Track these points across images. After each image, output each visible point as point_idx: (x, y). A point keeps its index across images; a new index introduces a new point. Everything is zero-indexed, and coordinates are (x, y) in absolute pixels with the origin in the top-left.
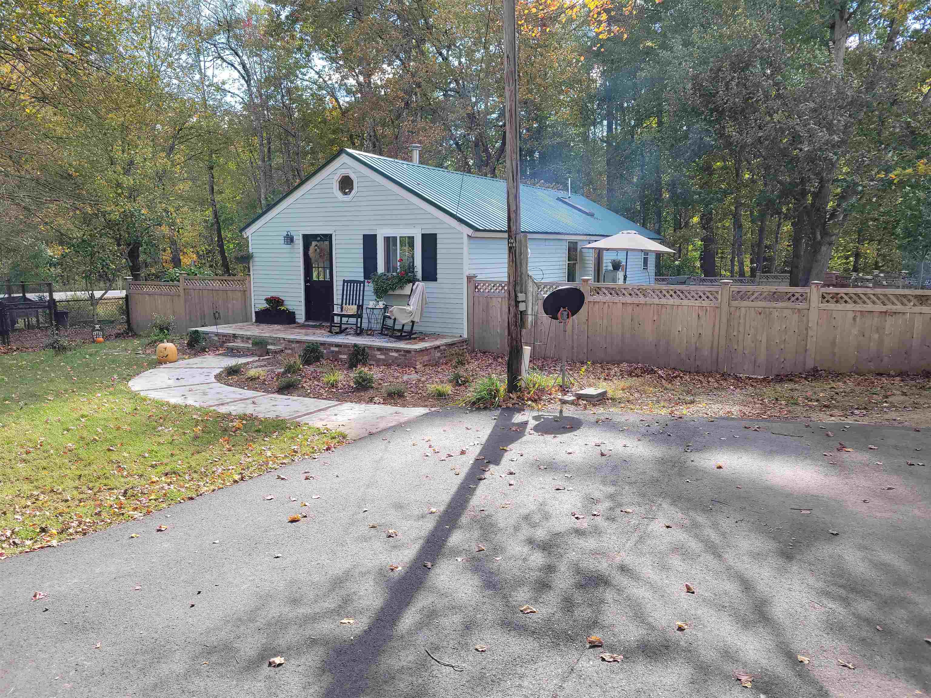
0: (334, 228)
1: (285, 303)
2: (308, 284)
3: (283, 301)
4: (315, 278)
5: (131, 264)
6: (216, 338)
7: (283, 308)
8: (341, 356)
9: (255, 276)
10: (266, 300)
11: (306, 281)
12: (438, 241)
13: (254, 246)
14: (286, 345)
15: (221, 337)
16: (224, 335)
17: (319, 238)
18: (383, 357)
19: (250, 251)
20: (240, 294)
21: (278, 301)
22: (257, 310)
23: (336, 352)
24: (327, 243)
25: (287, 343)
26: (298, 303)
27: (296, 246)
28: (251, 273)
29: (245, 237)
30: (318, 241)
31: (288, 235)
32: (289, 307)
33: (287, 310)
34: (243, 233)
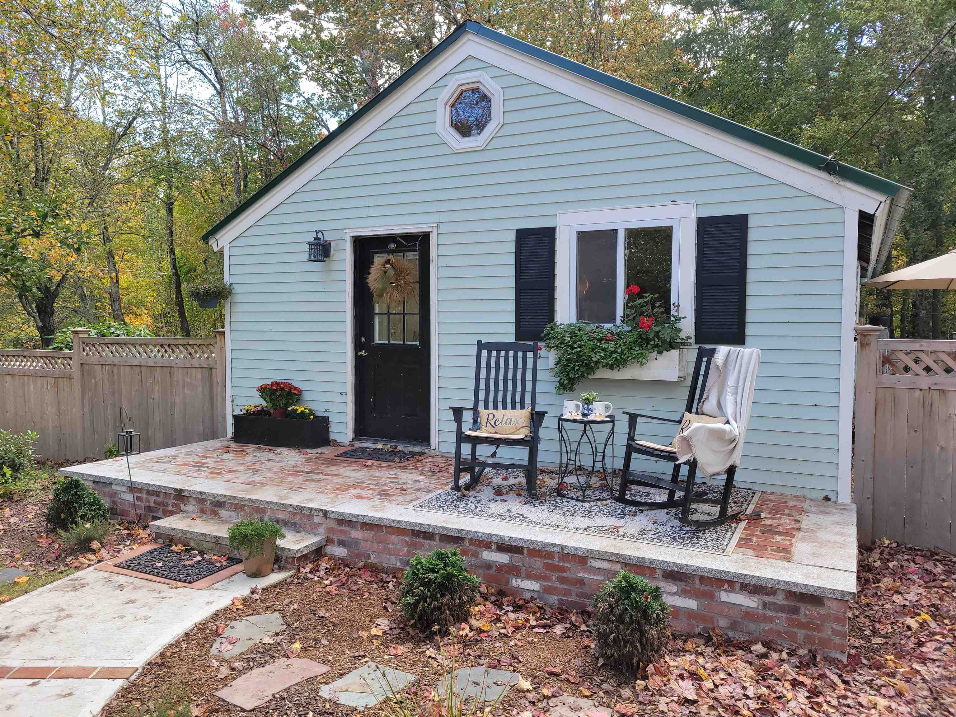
0: (436, 218)
1: (306, 396)
2: (363, 353)
3: (300, 391)
4: (378, 339)
5: (40, 324)
6: (129, 497)
7: (300, 409)
8: (516, 582)
9: (236, 336)
10: (263, 390)
11: (358, 346)
12: (752, 235)
13: (234, 270)
14: (330, 530)
15: (144, 496)
16: (153, 491)
17: (393, 246)
18: (691, 604)
19: (227, 280)
20: (199, 376)
21: (290, 393)
22: (237, 412)
23: (500, 567)
24: (414, 255)
25: (334, 525)
26: (339, 398)
27: (335, 266)
28: (227, 329)
29: (216, 249)
30: (393, 252)
31: (317, 238)
32: (314, 406)
33: (311, 412)
34: (212, 242)
